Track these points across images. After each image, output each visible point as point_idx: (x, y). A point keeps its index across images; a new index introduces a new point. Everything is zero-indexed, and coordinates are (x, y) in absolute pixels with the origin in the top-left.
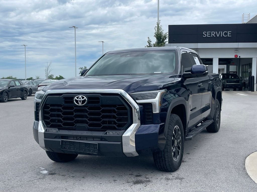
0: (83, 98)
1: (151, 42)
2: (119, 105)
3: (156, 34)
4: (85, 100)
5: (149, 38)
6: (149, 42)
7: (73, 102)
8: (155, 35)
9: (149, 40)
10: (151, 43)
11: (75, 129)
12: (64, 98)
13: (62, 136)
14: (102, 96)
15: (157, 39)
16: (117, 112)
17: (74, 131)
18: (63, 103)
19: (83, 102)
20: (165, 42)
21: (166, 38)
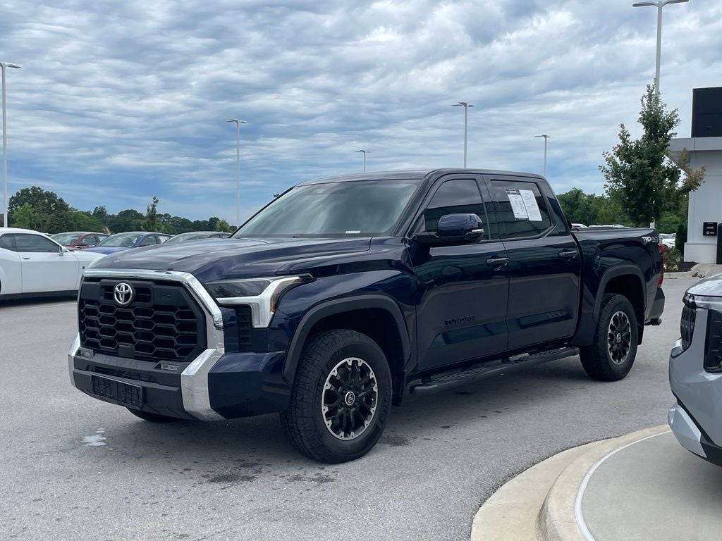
0: (127, 288)
1: (628, 135)
2: (181, 308)
3: (644, 115)
4: (129, 293)
5: (622, 126)
6: (624, 136)
7: (113, 298)
8: (640, 118)
9: (622, 132)
10: (628, 139)
11: (117, 353)
12: (102, 287)
13: (96, 367)
14: (156, 287)
15: (646, 128)
16: (178, 321)
17: (114, 358)
18: (102, 298)
19: (127, 296)
20: (671, 135)
21: (673, 123)
